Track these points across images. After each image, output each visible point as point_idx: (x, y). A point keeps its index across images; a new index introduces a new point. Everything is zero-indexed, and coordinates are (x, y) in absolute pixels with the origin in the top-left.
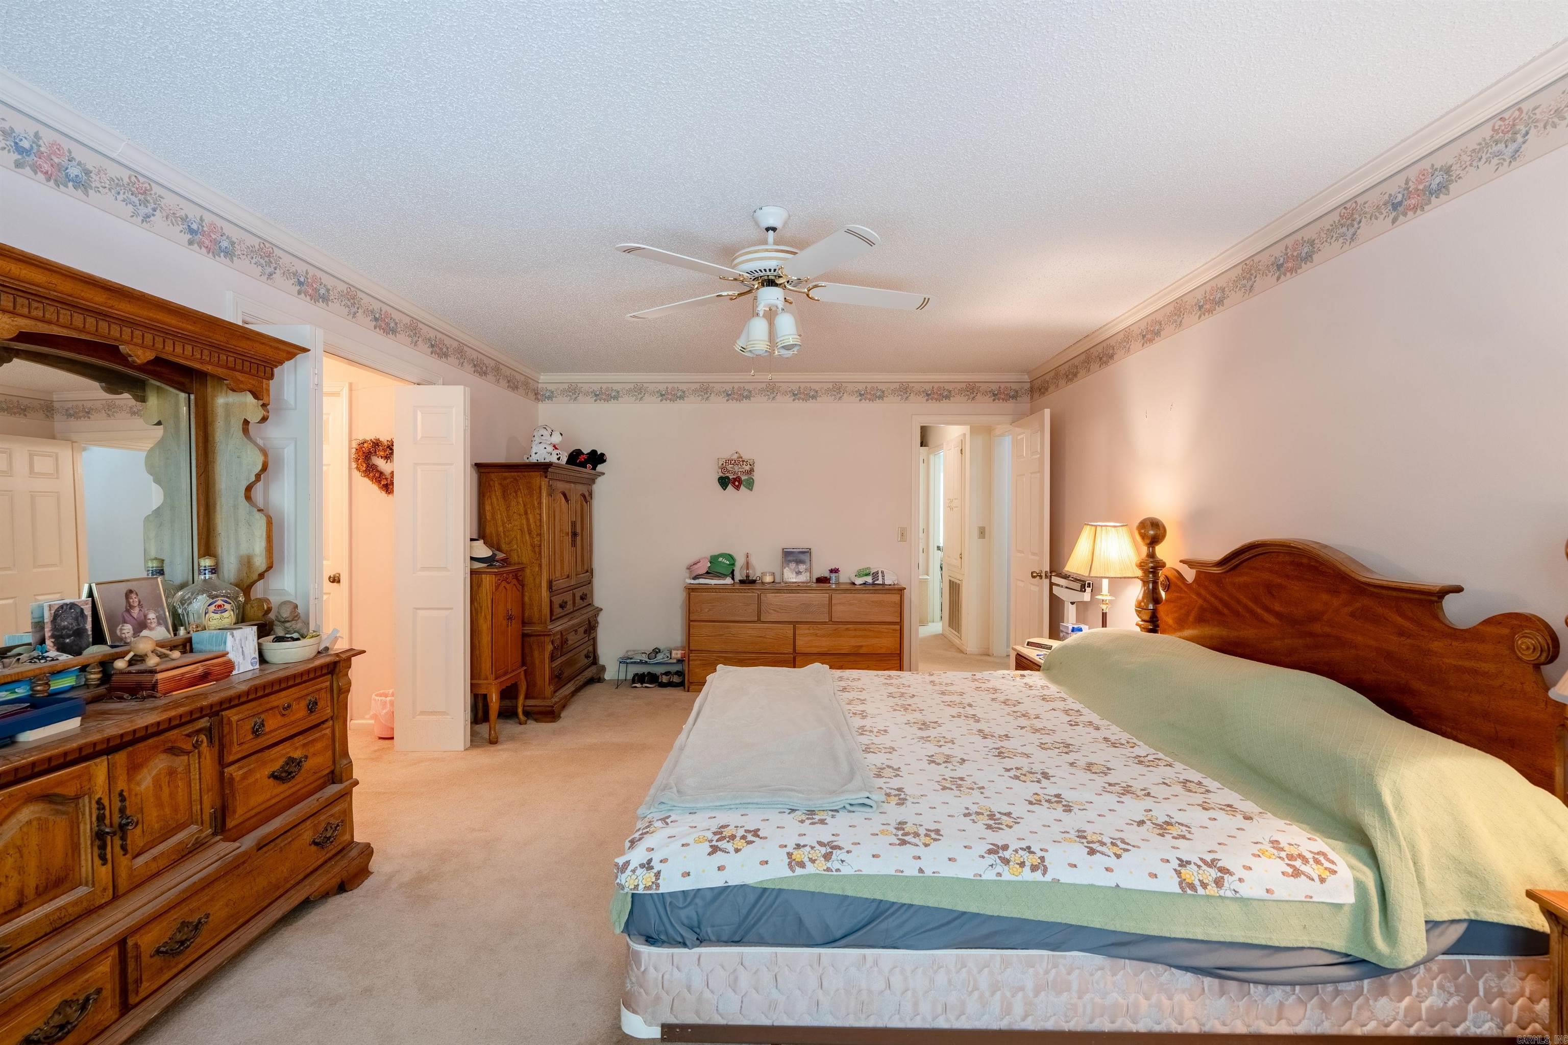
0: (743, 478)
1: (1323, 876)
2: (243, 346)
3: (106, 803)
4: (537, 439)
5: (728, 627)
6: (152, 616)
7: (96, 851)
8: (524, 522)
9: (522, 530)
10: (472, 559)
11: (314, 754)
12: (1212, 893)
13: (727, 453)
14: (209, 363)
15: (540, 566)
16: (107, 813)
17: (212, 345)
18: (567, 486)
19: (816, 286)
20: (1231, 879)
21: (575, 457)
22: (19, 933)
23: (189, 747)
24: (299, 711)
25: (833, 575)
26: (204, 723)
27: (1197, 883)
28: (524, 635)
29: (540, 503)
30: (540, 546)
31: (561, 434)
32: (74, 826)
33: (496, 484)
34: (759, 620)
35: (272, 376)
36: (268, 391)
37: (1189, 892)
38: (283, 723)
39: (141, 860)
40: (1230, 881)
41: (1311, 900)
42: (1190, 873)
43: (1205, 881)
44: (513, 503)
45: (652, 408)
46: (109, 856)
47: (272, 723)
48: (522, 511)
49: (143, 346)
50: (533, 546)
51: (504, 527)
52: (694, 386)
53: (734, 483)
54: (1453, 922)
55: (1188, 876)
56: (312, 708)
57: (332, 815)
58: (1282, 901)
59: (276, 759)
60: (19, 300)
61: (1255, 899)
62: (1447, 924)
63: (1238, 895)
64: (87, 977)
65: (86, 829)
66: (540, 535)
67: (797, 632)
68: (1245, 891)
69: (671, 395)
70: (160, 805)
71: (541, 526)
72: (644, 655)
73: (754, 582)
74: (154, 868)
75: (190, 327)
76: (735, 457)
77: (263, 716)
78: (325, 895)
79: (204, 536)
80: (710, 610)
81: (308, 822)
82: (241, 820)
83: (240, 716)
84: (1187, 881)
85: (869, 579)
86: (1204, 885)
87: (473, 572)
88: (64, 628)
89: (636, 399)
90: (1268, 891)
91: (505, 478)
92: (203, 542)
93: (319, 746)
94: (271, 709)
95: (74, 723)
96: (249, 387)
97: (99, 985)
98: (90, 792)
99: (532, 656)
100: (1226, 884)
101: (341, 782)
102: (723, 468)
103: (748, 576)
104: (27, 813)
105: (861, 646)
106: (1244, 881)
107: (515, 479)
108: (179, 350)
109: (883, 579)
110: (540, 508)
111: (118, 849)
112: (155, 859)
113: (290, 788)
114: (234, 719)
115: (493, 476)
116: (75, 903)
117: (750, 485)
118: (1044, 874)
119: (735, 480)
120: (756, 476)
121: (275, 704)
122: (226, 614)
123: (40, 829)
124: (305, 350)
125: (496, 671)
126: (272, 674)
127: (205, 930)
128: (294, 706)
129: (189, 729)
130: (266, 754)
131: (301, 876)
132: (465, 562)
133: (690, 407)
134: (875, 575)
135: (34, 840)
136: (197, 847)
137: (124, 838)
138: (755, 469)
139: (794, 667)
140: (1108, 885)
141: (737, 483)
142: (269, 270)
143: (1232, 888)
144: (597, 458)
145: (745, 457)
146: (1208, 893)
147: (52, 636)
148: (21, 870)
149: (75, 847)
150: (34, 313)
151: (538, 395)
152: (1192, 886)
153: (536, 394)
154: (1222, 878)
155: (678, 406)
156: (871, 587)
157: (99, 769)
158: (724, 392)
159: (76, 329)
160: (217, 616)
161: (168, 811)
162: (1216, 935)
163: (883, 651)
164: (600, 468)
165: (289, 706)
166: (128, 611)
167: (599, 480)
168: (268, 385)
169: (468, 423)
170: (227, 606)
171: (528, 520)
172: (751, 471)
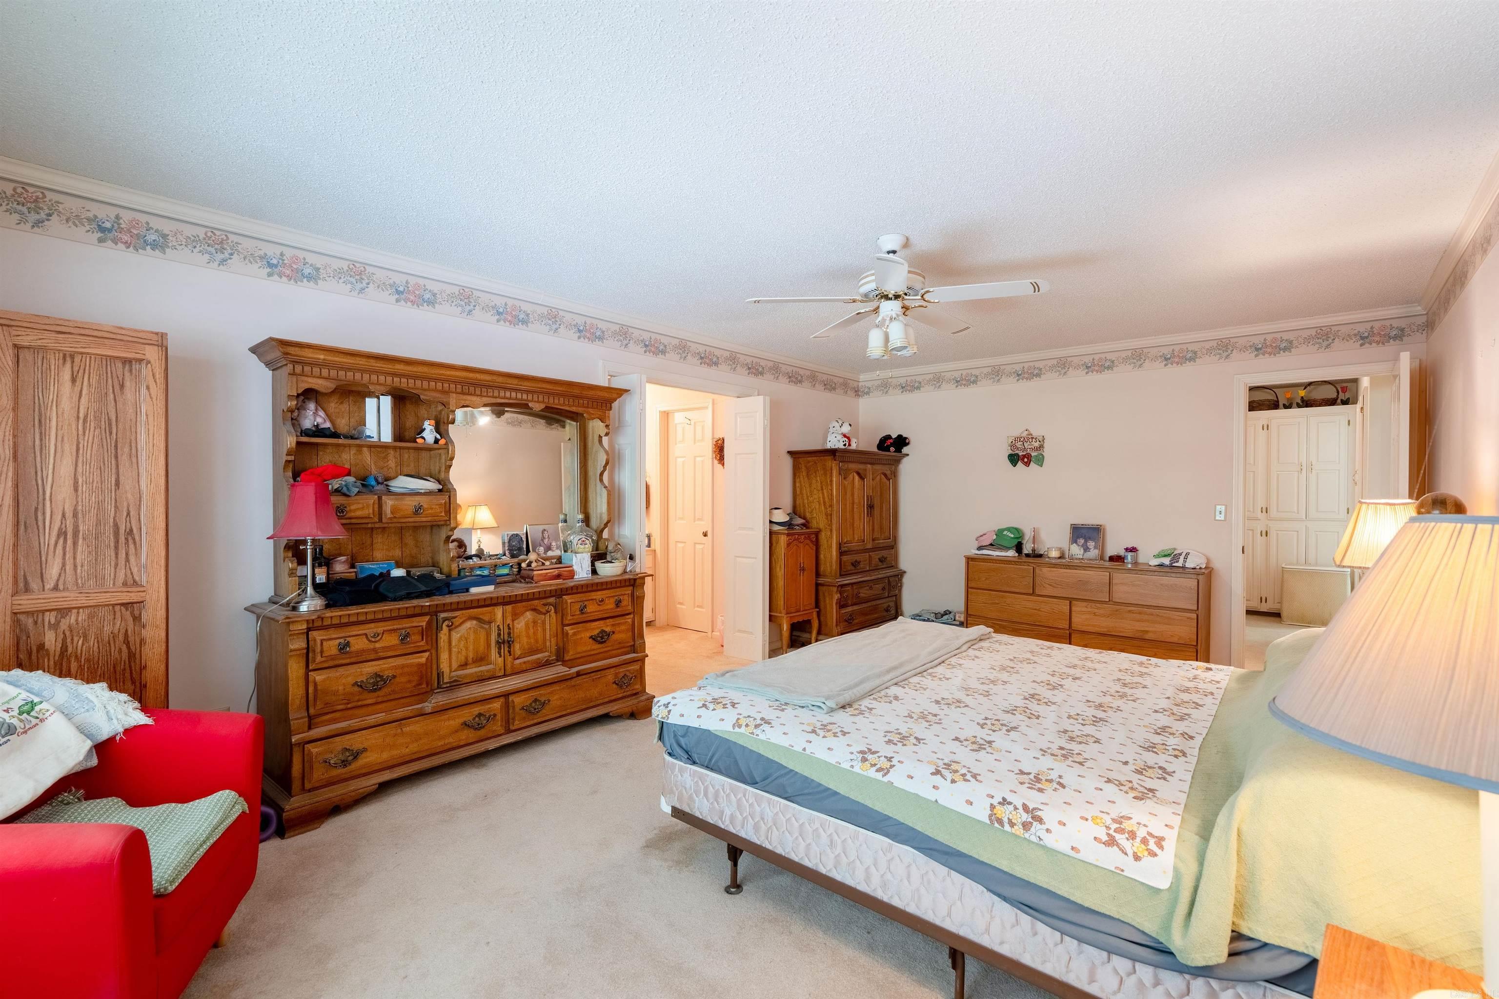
0: (1033, 454)
1: (1139, 855)
2: (591, 393)
3: (501, 627)
4: (831, 430)
5: (1003, 597)
6: (554, 544)
7: (497, 650)
8: (821, 495)
9: (819, 502)
10: (771, 522)
11: (619, 632)
12: (1018, 833)
13: (1018, 431)
14: (573, 406)
15: (831, 530)
16: (502, 633)
17: (573, 396)
18: (862, 466)
19: (928, 292)
20: (1039, 826)
21: (885, 443)
22: (466, 676)
23: (544, 610)
24: (610, 605)
25: (1129, 556)
26: (552, 600)
27: (1006, 820)
28: (817, 585)
29: (831, 481)
30: (831, 515)
31: (850, 425)
32: (488, 635)
33: (803, 467)
34: (1033, 593)
35: (611, 408)
36: (609, 417)
37: (996, 825)
38: (598, 609)
39: (518, 661)
40: (1037, 828)
41: (1122, 873)
42: (1004, 812)
43: (1013, 821)
44: (814, 481)
45: (950, 394)
46: (502, 654)
47: (591, 608)
48: (819, 488)
49: (538, 402)
50: (827, 515)
51: (808, 499)
52: (986, 370)
53: (1023, 459)
54: (1291, 952)
55: (999, 812)
56: (618, 603)
57: (628, 671)
58: (1090, 864)
59: (596, 628)
60: (483, 389)
61: (1061, 853)
62: (1282, 951)
63: (1041, 842)
64: (489, 706)
65: (494, 637)
66: (831, 506)
67: (1073, 608)
68: (1049, 841)
69: (966, 381)
70: (528, 637)
71: (832, 499)
72: (932, 615)
73: (1040, 556)
74: (524, 667)
75: (559, 389)
76: (1025, 434)
77: (586, 603)
78: (619, 717)
79: (584, 501)
80: (986, 579)
81: (612, 670)
82: (572, 657)
83: (573, 600)
84: (997, 816)
85: (1167, 561)
86: (1012, 824)
87: (771, 533)
88: (514, 546)
89: (935, 387)
90: (1073, 848)
91: (809, 462)
92: (583, 505)
93: (623, 627)
94: (592, 600)
95: (491, 588)
96: (597, 416)
97: (495, 712)
98: (495, 621)
99: (825, 601)
100: (1033, 829)
101: (637, 653)
102: (1012, 446)
103: (1034, 550)
104: (468, 624)
105: (1147, 632)
106: (1051, 832)
107: (815, 463)
108: (556, 401)
109: (1185, 562)
110: (832, 485)
111: (506, 652)
112: (525, 663)
113: (603, 648)
114: (569, 601)
115: (801, 460)
116: (488, 671)
117: (1040, 461)
118: (883, 776)
119: (1024, 456)
120: (1047, 452)
121: (594, 597)
122: (587, 546)
123: (474, 632)
124: (627, 391)
125: (787, 607)
126: (596, 579)
127: (547, 707)
128: (607, 601)
129: (544, 601)
130: (588, 625)
131: (606, 700)
132: (764, 524)
133: (984, 390)
134: (1176, 558)
135: (472, 637)
136: (547, 664)
137: (509, 647)
138: (1045, 445)
139: (1070, 644)
140: (929, 798)
141: (1026, 460)
142: (625, 342)
143: (1038, 834)
144: (901, 442)
145: (1035, 434)
146: (1013, 832)
147: (508, 549)
148: (467, 649)
149: (489, 646)
150: (489, 394)
151: (858, 392)
152: (1000, 822)
153: (856, 391)
154: (1031, 823)
155: (972, 390)
156: (1167, 570)
157: (499, 611)
158: (1014, 373)
159: (507, 398)
160: (582, 547)
161: (532, 641)
162: (1020, 872)
163: (1175, 640)
164: (905, 450)
165: (602, 601)
166: (542, 540)
167: (905, 461)
168: (609, 414)
169: (767, 422)
170: (587, 542)
171: (823, 494)
172: (1041, 447)
